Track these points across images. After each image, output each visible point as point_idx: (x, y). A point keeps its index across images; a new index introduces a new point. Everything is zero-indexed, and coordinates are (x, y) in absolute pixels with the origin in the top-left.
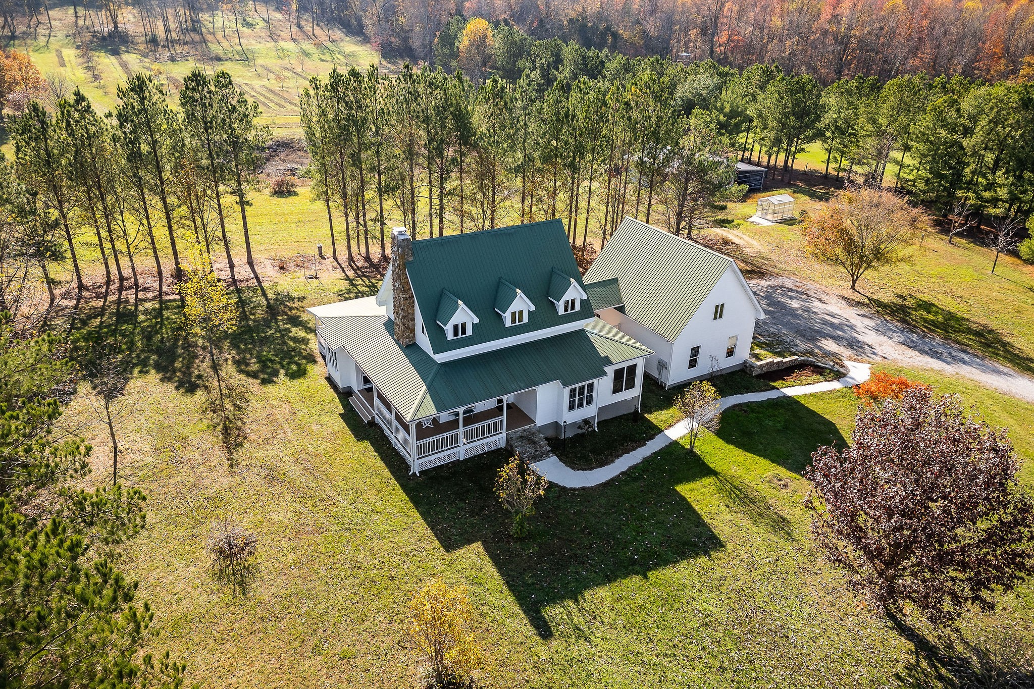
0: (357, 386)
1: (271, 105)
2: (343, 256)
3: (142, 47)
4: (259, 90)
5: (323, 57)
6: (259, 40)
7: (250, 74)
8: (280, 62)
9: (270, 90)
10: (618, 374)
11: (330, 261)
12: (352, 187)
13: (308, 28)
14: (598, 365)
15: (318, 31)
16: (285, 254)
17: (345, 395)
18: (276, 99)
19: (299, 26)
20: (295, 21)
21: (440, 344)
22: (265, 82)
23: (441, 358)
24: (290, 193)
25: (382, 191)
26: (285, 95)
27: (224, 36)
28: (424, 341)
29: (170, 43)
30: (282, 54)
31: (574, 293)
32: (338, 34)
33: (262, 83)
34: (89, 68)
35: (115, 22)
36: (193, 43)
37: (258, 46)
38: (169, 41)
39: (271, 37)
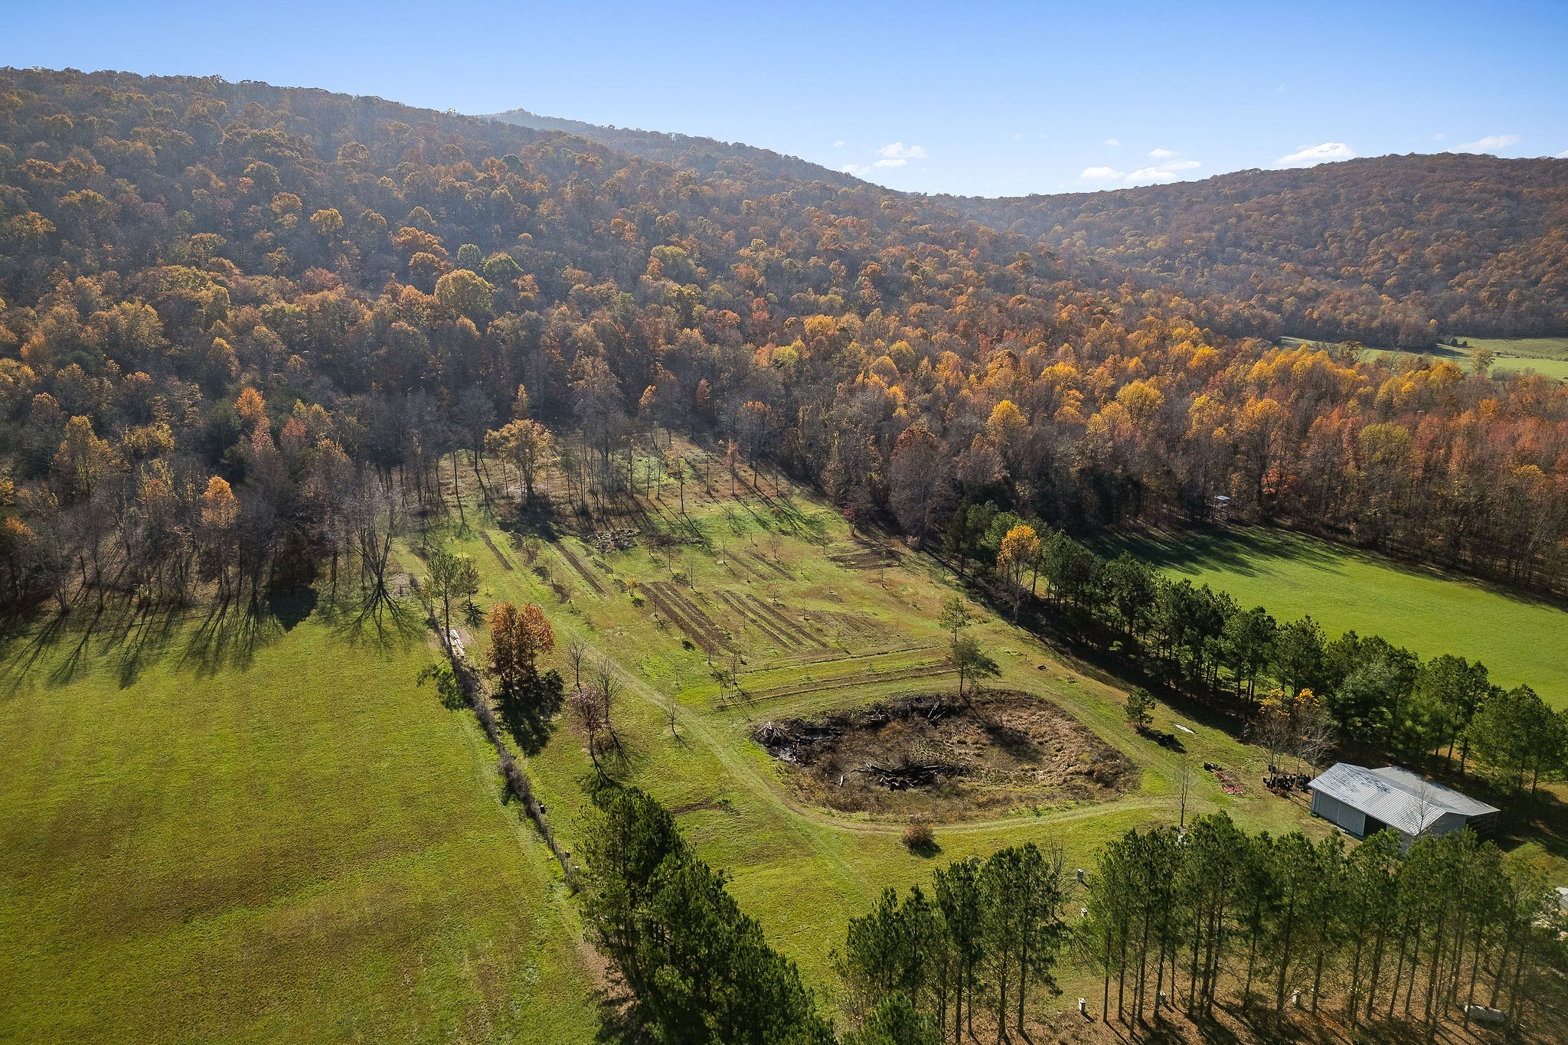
4: (750, 604)
5: (785, 527)
6: (701, 502)
7: (721, 571)
8: (742, 543)
9: (763, 605)
13: (745, 475)
15: (760, 480)
18: (783, 626)
22: (747, 588)
26: (787, 616)
27: (658, 499)
29: (604, 517)
34: (541, 572)
35: (529, 480)
36: (629, 512)
37: (707, 513)
38: (605, 511)
39: (708, 493)
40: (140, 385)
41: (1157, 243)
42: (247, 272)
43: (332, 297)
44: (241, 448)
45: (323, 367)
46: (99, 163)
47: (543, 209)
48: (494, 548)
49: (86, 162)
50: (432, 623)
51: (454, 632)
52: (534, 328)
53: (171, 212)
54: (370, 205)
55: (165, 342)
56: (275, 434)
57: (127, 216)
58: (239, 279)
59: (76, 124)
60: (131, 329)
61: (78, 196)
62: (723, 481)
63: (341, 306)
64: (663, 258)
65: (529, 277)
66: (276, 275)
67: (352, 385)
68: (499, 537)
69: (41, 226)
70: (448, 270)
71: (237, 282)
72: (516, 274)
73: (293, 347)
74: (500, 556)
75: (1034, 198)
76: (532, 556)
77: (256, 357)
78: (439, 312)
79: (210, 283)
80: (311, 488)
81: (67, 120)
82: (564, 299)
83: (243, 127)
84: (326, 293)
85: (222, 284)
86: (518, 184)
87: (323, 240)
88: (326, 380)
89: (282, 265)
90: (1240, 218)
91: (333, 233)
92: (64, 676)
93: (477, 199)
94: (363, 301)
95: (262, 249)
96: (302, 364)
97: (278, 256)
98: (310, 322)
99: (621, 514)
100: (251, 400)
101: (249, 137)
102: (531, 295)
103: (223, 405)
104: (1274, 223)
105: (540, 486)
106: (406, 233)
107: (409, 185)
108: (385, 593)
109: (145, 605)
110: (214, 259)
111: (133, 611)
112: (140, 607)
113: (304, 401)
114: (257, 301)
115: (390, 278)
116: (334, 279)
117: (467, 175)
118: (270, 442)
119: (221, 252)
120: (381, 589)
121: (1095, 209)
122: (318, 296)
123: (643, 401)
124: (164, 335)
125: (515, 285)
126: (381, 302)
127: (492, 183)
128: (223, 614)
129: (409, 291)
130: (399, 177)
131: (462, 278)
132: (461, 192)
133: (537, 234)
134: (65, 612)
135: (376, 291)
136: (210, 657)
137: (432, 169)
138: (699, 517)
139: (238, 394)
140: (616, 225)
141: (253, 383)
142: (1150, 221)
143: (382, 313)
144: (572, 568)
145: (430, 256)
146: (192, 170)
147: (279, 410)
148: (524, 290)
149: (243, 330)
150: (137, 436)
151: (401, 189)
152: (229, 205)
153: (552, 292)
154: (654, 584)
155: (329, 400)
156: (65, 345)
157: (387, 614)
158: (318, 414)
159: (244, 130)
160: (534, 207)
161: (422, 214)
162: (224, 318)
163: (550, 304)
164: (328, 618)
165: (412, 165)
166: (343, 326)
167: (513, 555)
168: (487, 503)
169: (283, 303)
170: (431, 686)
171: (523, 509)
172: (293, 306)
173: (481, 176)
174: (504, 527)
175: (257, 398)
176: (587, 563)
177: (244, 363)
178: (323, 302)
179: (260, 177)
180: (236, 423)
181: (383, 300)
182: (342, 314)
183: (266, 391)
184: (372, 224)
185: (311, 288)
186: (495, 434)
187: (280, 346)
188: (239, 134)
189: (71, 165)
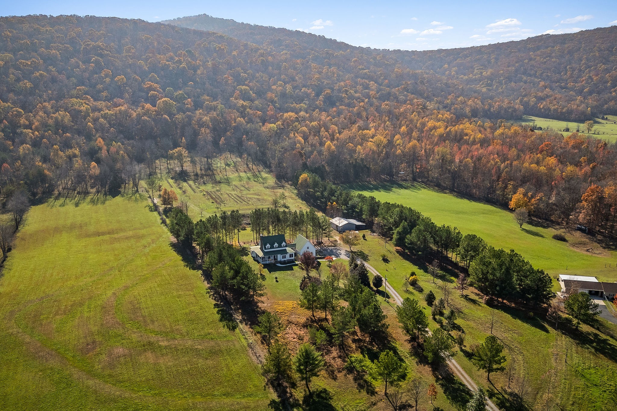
0: (255, 256)
1: (238, 202)
2: (255, 242)
3: (193, 177)
4: (234, 196)
5: (255, 180)
6: (233, 173)
7: (230, 189)
8: (240, 183)
9: (238, 196)
10: (290, 255)
11: (253, 242)
12: (258, 229)
13: (250, 166)
14: (287, 253)
15: (254, 167)
16: (245, 241)
17: (254, 258)
18: (240, 200)
19: (247, 165)
20: (245, 162)
21: (265, 249)
22: (236, 192)
23: (266, 251)
24: (245, 229)
25: (263, 230)
26: (242, 198)
27: (220, 172)
28: (264, 249)
29: (202, 176)
30: (240, 179)
31: (284, 244)
32: (261, 168)
33: (235, 193)
34: (180, 188)
35: (182, 166)
36: (210, 175)
37: (232, 175)
38: (202, 174)
39: (237, 170)
40: (67, 138)
41: (487, 73)
42: (95, 100)
43: (123, 108)
44: (99, 155)
45: (121, 132)
46: (41, 59)
47: (199, 72)
48: (169, 183)
49: (38, 60)
50: (150, 197)
51: (155, 199)
52: (190, 118)
53: (68, 78)
54: (135, 73)
55: (73, 124)
56: (108, 151)
57: (54, 80)
58: (92, 103)
59: (31, 43)
60: (62, 121)
61: (38, 74)
62: (243, 167)
63: (126, 111)
64: (241, 91)
65: (189, 100)
66: (104, 101)
67: (129, 137)
68: (171, 181)
69: (29, 85)
70: (162, 98)
71: (92, 104)
72: (185, 99)
73: (111, 126)
74: (170, 185)
75: (440, 51)
76: (179, 185)
77: (101, 129)
78: (158, 113)
79: (84, 104)
80: (118, 165)
81: (28, 42)
82: (201, 107)
83: (89, 41)
84: (121, 107)
85: (88, 104)
86: (190, 62)
87: (119, 87)
88: (122, 136)
89: (106, 97)
90: (531, 59)
91: (123, 84)
92: (62, 205)
93: (174, 69)
94: (133, 110)
95: (100, 91)
96: (114, 131)
97: (104, 94)
98: (116, 117)
99: (208, 176)
100: (100, 142)
101: (91, 46)
102: (189, 106)
103: (92, 143)
104: (545, 62)
105: (185, 168)
106: (147, 84)
107: (150, 63)
108: (138, 192)
109: (79, 193)
110: (84, 96)
111: (76, 194)
112: (77, 193)
113: (115, 142)
114: (100, 110)
115: (142, 101)
116: (123, 102)
117: (172, 58)
118: (107, 153)
119: (86, 93)
120: (137, 191)
121: (466, 56)
122: (118, 108)
123: (221, 143)
124: (72, 122)
125: (184, 103)
126: (139, 110)
127: (180, 62)
128: (98, 195)
129: (148, 106)
130: (146, 60)
131: (165, 101)
132: (168, 66)
133: (195, 82)
134: (60, 194)
135: (137, 106)
136: (95, 203)
137: (158, 56)
138: (230, 177)
139: (96, 140)
140: (226, 78)
141: (100, 137)
142: (489, 62)
143: (139, 114)
144: (190, 188)
145: (155, 93)
146: (73, 61)
147: (108, 145)
148: (187, 104)
149: (95, 120)
150: (70, 152)
151: (147, 65)
152: (87, 75)
153: (198, 105)
154: (210, 191)
155: (123, 142)
156: (45, 126)
157: (138, 195)
158: (119, 146)
159: (89, 43)
160: (195, 71)
161: (153, 76)
162: (89, 116)
163: (196, 109)
164: (123, 196)
165: (151, 55)
166: (126, 118)
167: (174, 185)
168: (169, 173)
169: (107, 111)
170: (147, 208)
171: (179, 174)
172: (111, 112)
173: (177, 59)
174: (172, 178)
175: (101, 140)
176: (194, 187)
177: (97, 130)
178: (120, 110)
179: (97, 62)
180: (96, 148)
181: (139, 109)
182: (126, 114)
183: (104, 139)
184: (136, 80)
185: (116, 105)
186: (172, 152)
187: (107, 125)
188: (88, 45)
189: (33, 61)
